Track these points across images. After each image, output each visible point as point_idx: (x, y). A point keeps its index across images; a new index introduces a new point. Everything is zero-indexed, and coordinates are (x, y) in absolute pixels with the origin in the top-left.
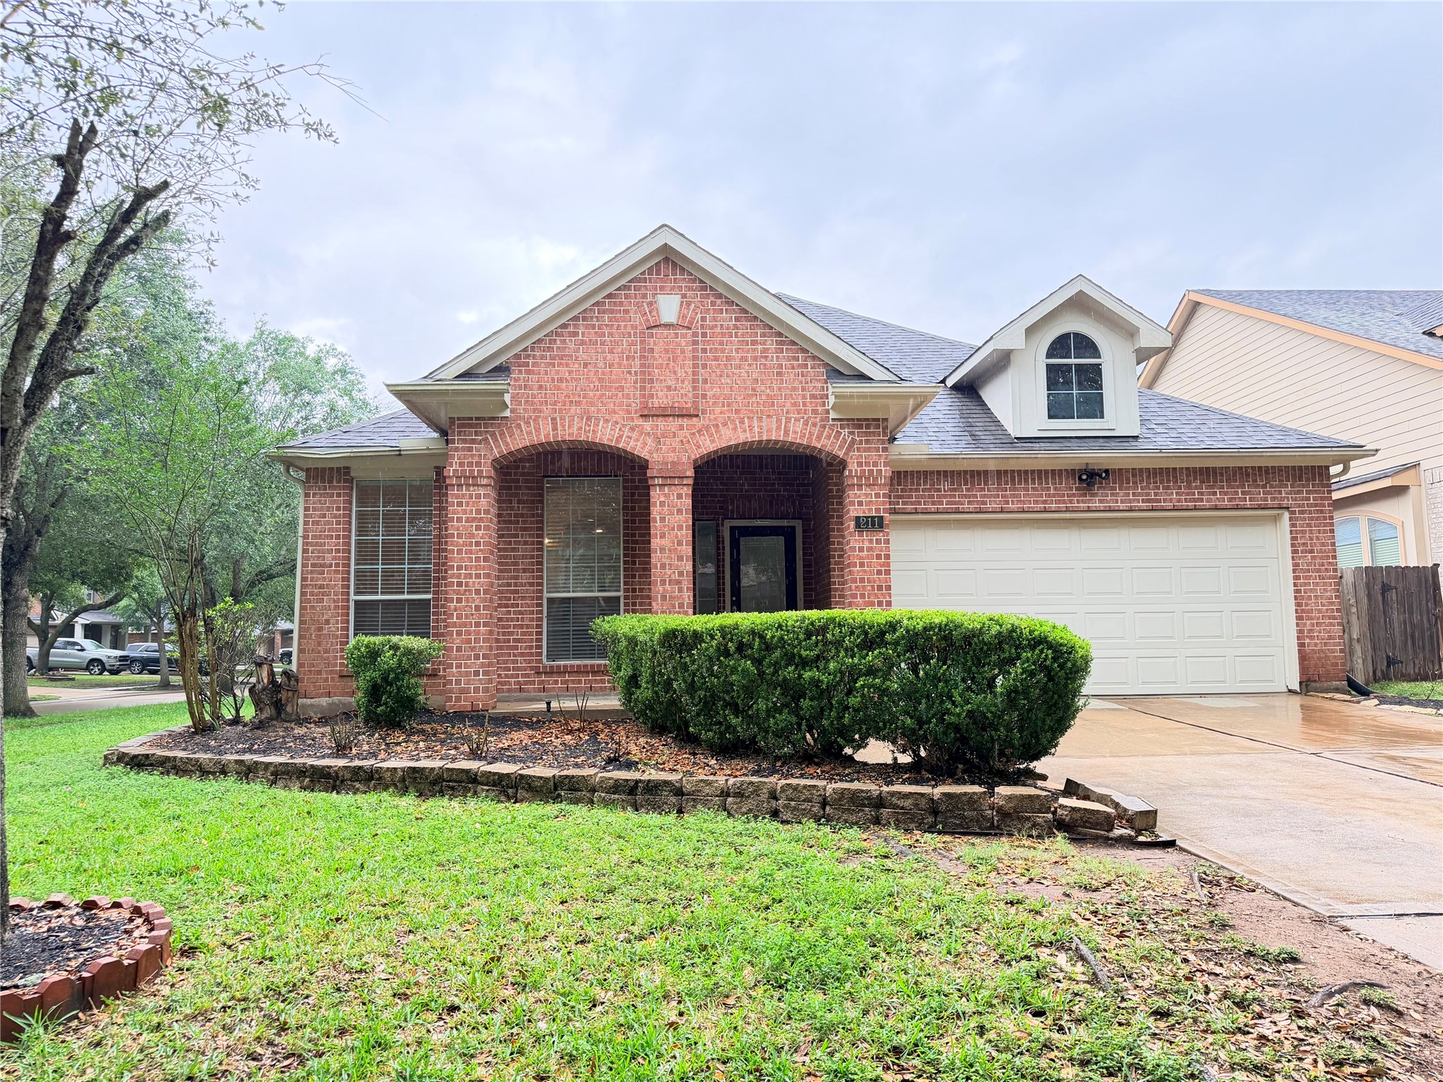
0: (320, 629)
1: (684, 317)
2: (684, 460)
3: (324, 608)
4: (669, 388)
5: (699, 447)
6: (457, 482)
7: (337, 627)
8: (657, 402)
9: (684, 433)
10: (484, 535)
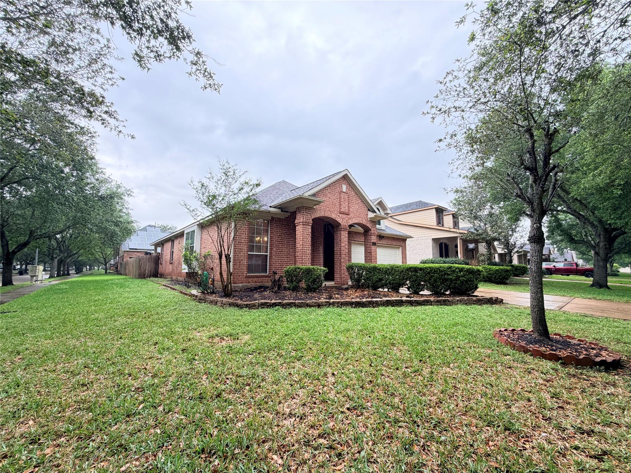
1: (347, 191)
2: (347, 225)
3: (241, 256)
4: (344, 207)
5: (349, 222)
6: (305, 224)
7: (245, 262)
8: (342, 210)
9: (347, 219)
10: (310, 239)
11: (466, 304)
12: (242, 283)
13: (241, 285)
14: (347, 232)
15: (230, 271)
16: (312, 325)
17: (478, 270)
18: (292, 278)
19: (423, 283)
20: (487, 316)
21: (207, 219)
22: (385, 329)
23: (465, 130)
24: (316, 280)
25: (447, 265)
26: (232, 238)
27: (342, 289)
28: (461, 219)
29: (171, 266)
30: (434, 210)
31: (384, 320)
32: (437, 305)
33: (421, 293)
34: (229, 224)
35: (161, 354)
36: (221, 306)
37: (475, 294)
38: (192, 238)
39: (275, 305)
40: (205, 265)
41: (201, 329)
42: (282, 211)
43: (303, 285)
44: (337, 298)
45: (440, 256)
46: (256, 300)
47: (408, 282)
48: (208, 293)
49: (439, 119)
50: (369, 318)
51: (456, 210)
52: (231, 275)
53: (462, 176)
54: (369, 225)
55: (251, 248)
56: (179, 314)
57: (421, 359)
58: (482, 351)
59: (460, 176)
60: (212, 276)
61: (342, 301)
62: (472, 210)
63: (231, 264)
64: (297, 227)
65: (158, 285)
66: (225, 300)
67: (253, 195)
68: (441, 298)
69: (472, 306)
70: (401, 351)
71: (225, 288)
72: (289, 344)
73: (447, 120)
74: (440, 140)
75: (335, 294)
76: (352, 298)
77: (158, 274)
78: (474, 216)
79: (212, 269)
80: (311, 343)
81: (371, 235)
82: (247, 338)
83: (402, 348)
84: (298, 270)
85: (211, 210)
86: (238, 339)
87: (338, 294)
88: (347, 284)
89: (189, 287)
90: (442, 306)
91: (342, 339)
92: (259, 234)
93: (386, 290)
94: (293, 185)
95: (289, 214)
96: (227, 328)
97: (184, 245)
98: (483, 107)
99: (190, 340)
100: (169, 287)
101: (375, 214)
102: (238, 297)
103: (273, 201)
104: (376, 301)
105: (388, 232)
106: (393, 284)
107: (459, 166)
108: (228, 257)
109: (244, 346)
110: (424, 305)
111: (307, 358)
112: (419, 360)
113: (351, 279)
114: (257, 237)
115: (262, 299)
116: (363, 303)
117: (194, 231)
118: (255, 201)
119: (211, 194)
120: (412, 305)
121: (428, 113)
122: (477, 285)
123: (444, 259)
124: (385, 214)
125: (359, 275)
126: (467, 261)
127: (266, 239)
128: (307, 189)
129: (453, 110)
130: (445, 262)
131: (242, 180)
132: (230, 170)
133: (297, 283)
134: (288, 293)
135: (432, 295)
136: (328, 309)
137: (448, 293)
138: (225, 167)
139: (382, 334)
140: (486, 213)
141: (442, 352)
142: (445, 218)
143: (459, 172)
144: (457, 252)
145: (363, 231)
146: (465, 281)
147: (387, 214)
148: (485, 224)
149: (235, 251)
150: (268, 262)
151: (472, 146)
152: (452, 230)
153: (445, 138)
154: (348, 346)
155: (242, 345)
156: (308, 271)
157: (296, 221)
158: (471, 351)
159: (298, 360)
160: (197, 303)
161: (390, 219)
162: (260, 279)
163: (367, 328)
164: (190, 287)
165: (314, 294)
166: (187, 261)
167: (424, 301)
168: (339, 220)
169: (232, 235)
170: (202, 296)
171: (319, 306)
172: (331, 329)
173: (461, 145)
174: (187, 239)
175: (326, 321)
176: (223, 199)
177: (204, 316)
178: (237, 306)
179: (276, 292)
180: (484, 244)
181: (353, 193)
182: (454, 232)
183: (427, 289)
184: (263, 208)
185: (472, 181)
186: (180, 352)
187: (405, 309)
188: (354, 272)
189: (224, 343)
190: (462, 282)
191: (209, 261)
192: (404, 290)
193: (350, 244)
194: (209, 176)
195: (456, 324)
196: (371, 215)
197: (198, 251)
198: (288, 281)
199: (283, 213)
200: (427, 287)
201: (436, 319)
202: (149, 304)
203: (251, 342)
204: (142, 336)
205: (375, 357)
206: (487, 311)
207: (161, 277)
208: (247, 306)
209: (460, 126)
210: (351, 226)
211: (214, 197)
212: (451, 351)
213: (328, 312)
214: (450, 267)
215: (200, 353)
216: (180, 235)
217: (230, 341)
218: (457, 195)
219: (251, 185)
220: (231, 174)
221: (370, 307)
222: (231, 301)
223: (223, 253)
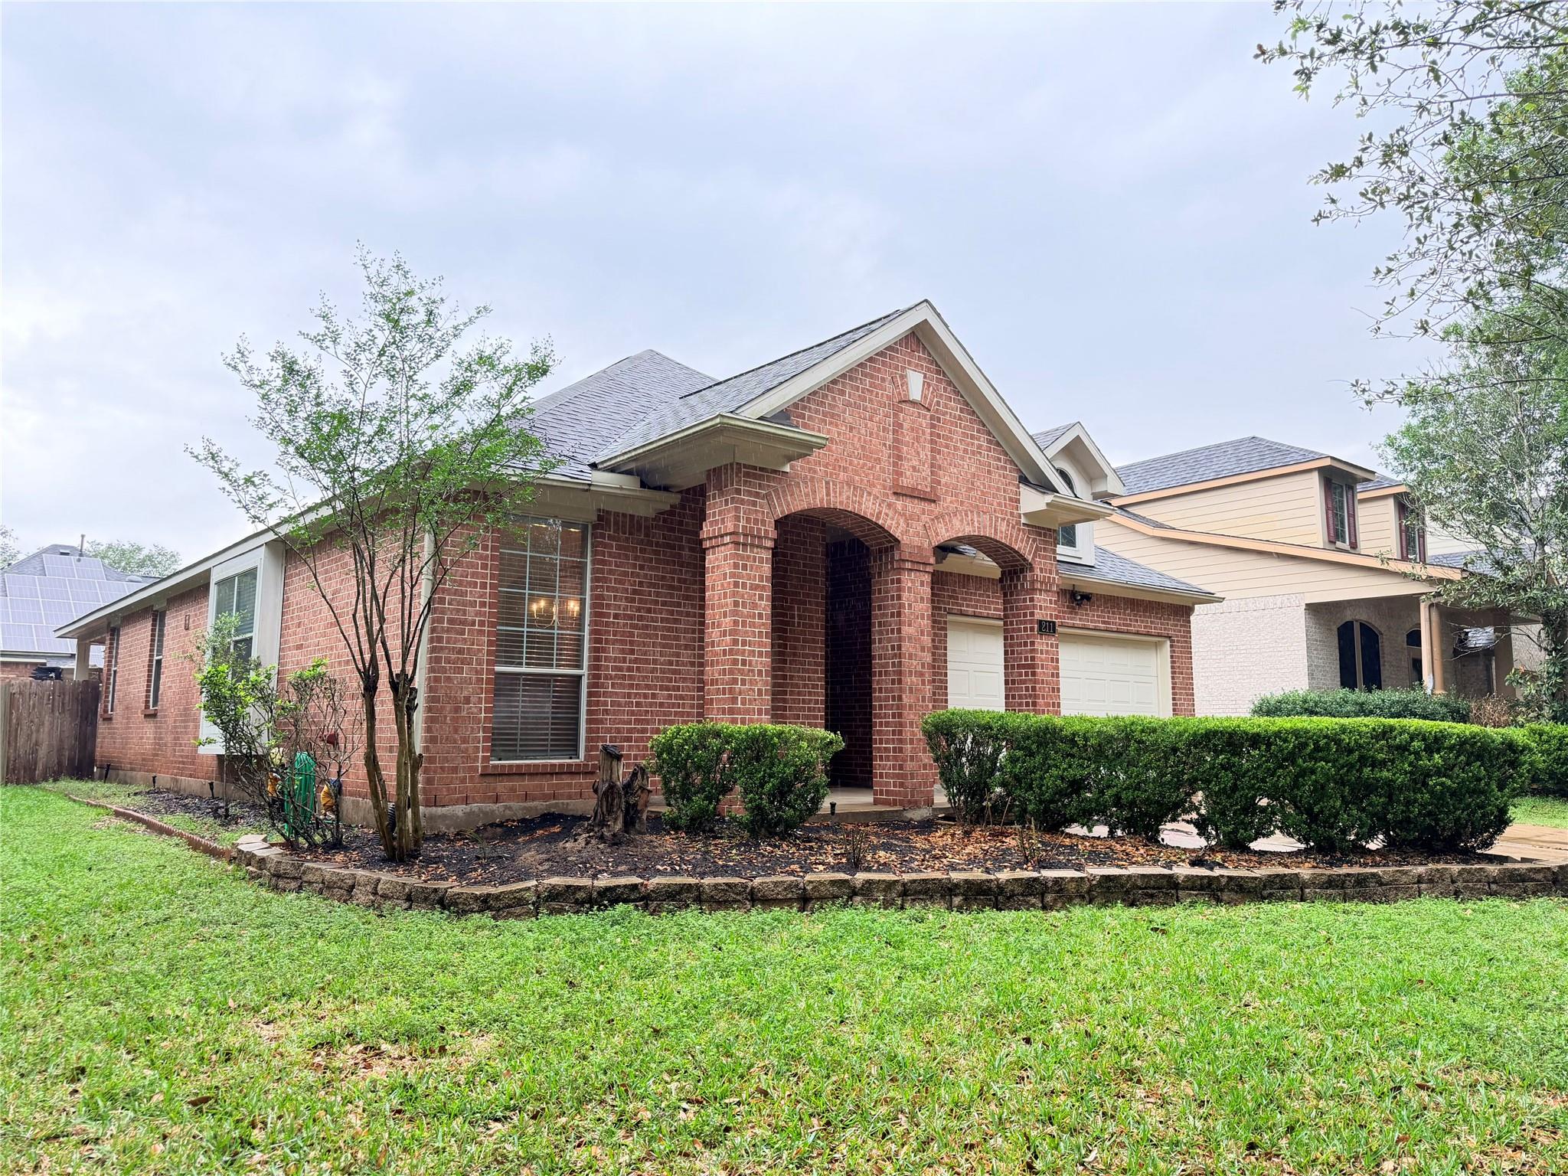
0: (457, 710)
1: (926, 397)
2: (926, 545)
3: (464, 681)
4: (914, 468)
5: (937, 534)
6: (743, 541)
7: (480, 707)
8: (905, 482)
9: (925, 518)
10: (765, 606)
11: (1457, 894)
12: (466, 801)
13: (459, 810)
14: (927, 578)
15: (411, 751)
16: (773, 989)
17: (1510, 746)
18: (688, 776)
19: (1264, 802)
20: (1547, 946)
21: (311, 518)
22: (1097, 1006)
23: (1446, 126)
24: (791, 785)
25: (1371, 721)
26: (423, 601)
27: (908, 825)
28: (1435, 518)
29: (149, 729)
30: (1314, 481)
31: (1092, 963)
32: (1330, 898)
33: (1258, 845)
34: (409, 543)
35: (99, 1118)
36: (371, 905)
37: (1498, 849)
38: (245, 604)
39: (610, 897)
40: (303, 724)
41: (279, 1008)
42: (643, 485)
43: (736, 806)
44: (885, 867)
45: (1344, 684)
46: (527, 876)
47: (1199, 797)
48: (313, 846)
49: (1335, 74)
50: (1026, 955)
51: (1412, 477)
52: (416, 767)
53: (1437, 329)
54: (1024, 546)
55: (507, 647)
56: (184, 941)
57: (1252, 1138)
58: (1524, 1100)
59: (1424, 327)
60: (334, 770)
61: (907, 877)
62: (1482, 480)
63: (419, 716)
64: (710, 557)
65: (93, 813)
66: (387, 877)
67: (517, 413)
68: (1345, 870)
69: (1482, 905)
70: (1164, 1102)
71: (389, 824)
72: (670, 1072)
73: (1367, 79)
74: (1339, 172)
75: (875, 849)
76: (953, 867)
77: (92, 762)
78: (1493, 506)
79: (333, 740)
80: (766, 1070)
81: (1033, 590)
82: (481, 1046)
83: (1167, 1090)
84: (715, 743)
85: (326, 481)
86: (442, 1050)
87: (887, 847)
88: (930, 802)
89: (228, 820)
90: (1348, 906)
91: (903, 1052)
92: (544, 584)
93: (1101, 831)
94: (693, 373)
95: (674, 499)
96: (397, 1005)
97: (209, 633)
98: (1526, 26)
99: (228, 1057)
100: (139, 820)
101: (1049, 498)
102: (447, 865)
103: (606, 440)
104: (1057, 881)
105: (1109, 575)
106: (1132, 804)
107: (1422, 287)
108: (402, 686)
109: (471, 1083)
110: (1270, 898)
111: (748, 1134)
112: (1243, 1145)
113: (948, 783)
114: (533, 599)
115: (552, 872)
116: (1001, 888)
117: (251, 574)
118: (526, 443)
119: (328, 408)
120: (1219, 900)
121: (1283, 52)
122: (1503, 811)
123: (1359, 695)
124: (1096, 497)
125: (980, 766)
126: (1462, 704)
127: (573, 606)
128: (753, 386)
129: (1391, 37)
130: (1363, 710)
131: (465, 347)
132: (413, 302)
133: (709, 798)
134: (668, 843)
135: (1307, 852)
136: (846, 916)
137: (1373, 846)
138: (388, 291)
139: (1081, 1027)
140: (1543, 493)
141: (1348, 1109)
142: (1363, 513)
143: (1418, 310)
144: (1417, 664)
145: (997, 573)
146: (1453, 794)
147: (1105, 497)
148: (1541, 542)
149: (434, 661)
150: (584, 708)
151: (1477, 199)
152: (1393, 566)
153: (1359, 162)
154: (929, 1082)
155: (462, 1079)
156: (757, 748)
157: (707, 530)
158: (1474, 1103)
159: (710, 1145)
160: (264, 893)
161: (1117, 517)
162: (546, 784)
163: (1017, 1002)
164: (235, 820)
165: (786, 849)
166: (222, 707)
167: (1271, 881)
168: (894, 525)
169: (424, 589)
170: (288, 862)
171: (805, 900)
172: (856, 1005)
173: (1429, 190)
174: (219, 610)
175: (836, 968)
176: (381, 430)
177: (295, 951)
178: (444, 903)
179: (616, 842)
180: (1536, 628)
181: (954, 408)
182: (1405, 575)
183: (1285, 829)
184: (562, 473)
185: (1483, 349)
186: (186, 1110)
187: (1184, 917)
188: (960, 752)
189: (379, 1071)
190: (1438, 798)
191: (317, 706)
192: (1181, 835)
193: (939, 632)
194: (320, 327)
195: (1411, 985)
196: (1033, 501)
197: (271, 663)
198: (669, 792)
199: (647, 493)
200: (1285, 816)
201: (1321, 960)
202: (48, 898)
203: (500, 1066)
204: (19, 1043)
205: (1052, 1129)
206: (1547, 927)
207: (105, 778)
208: (485, 904)
209: (1422, 108)
210: (944, 550)
211: (342, 420)
212: (1388, 1101)
213: (845, 926)
214: (1386, 733)
215: (272, 1116)
216: (193, 590)
217: (407, 1061)
218: (1414, 414)
219: (507, 370)
220: (415, 319)
221: (1029, 906)
222: (414, 881)
223: (383, 671)
